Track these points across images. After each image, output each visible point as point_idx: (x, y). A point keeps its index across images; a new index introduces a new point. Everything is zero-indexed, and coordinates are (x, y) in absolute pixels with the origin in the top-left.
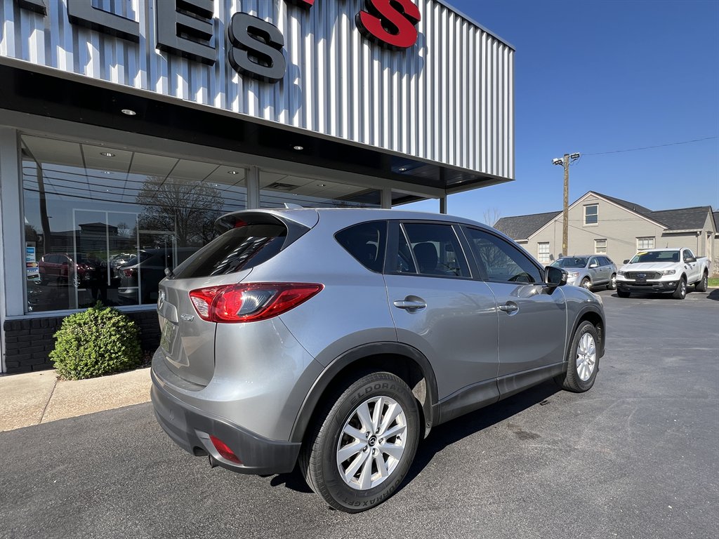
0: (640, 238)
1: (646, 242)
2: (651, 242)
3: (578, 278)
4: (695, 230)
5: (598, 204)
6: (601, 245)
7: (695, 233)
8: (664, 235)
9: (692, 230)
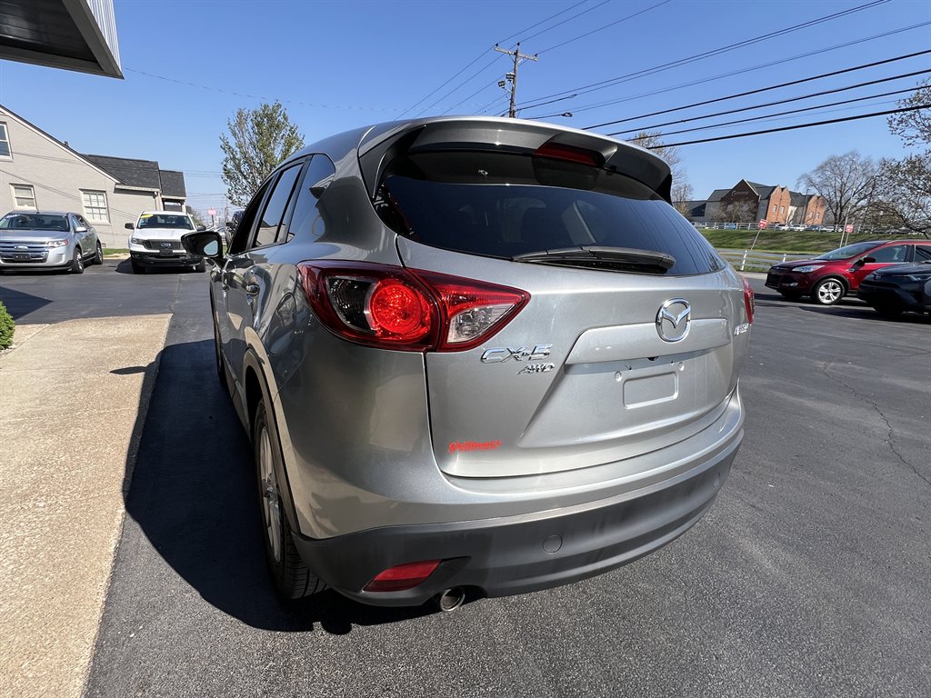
0: (86, 191)
1: (93, 197)
2: (100, 198)
3: (68, 248)
4: (153, 190)
5: (5, 123)
6: (24, 194)
7: (152, 193)
8: (117, 191)
9: (150, 190)
